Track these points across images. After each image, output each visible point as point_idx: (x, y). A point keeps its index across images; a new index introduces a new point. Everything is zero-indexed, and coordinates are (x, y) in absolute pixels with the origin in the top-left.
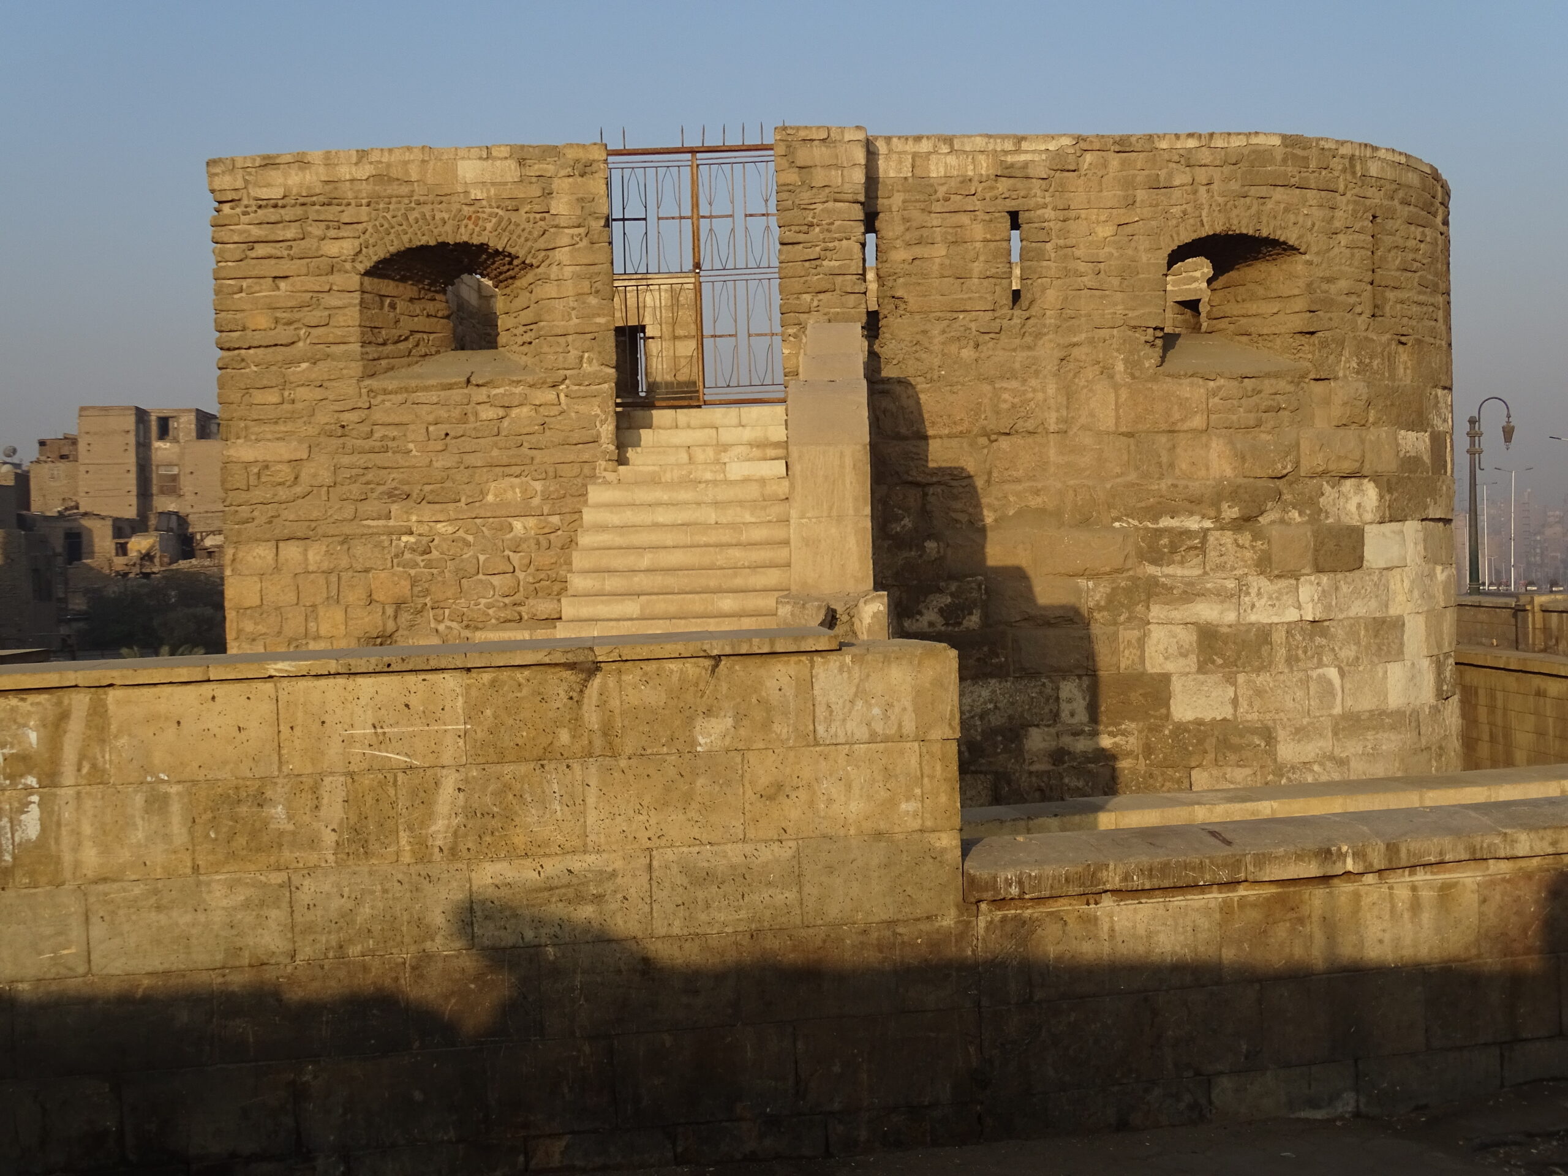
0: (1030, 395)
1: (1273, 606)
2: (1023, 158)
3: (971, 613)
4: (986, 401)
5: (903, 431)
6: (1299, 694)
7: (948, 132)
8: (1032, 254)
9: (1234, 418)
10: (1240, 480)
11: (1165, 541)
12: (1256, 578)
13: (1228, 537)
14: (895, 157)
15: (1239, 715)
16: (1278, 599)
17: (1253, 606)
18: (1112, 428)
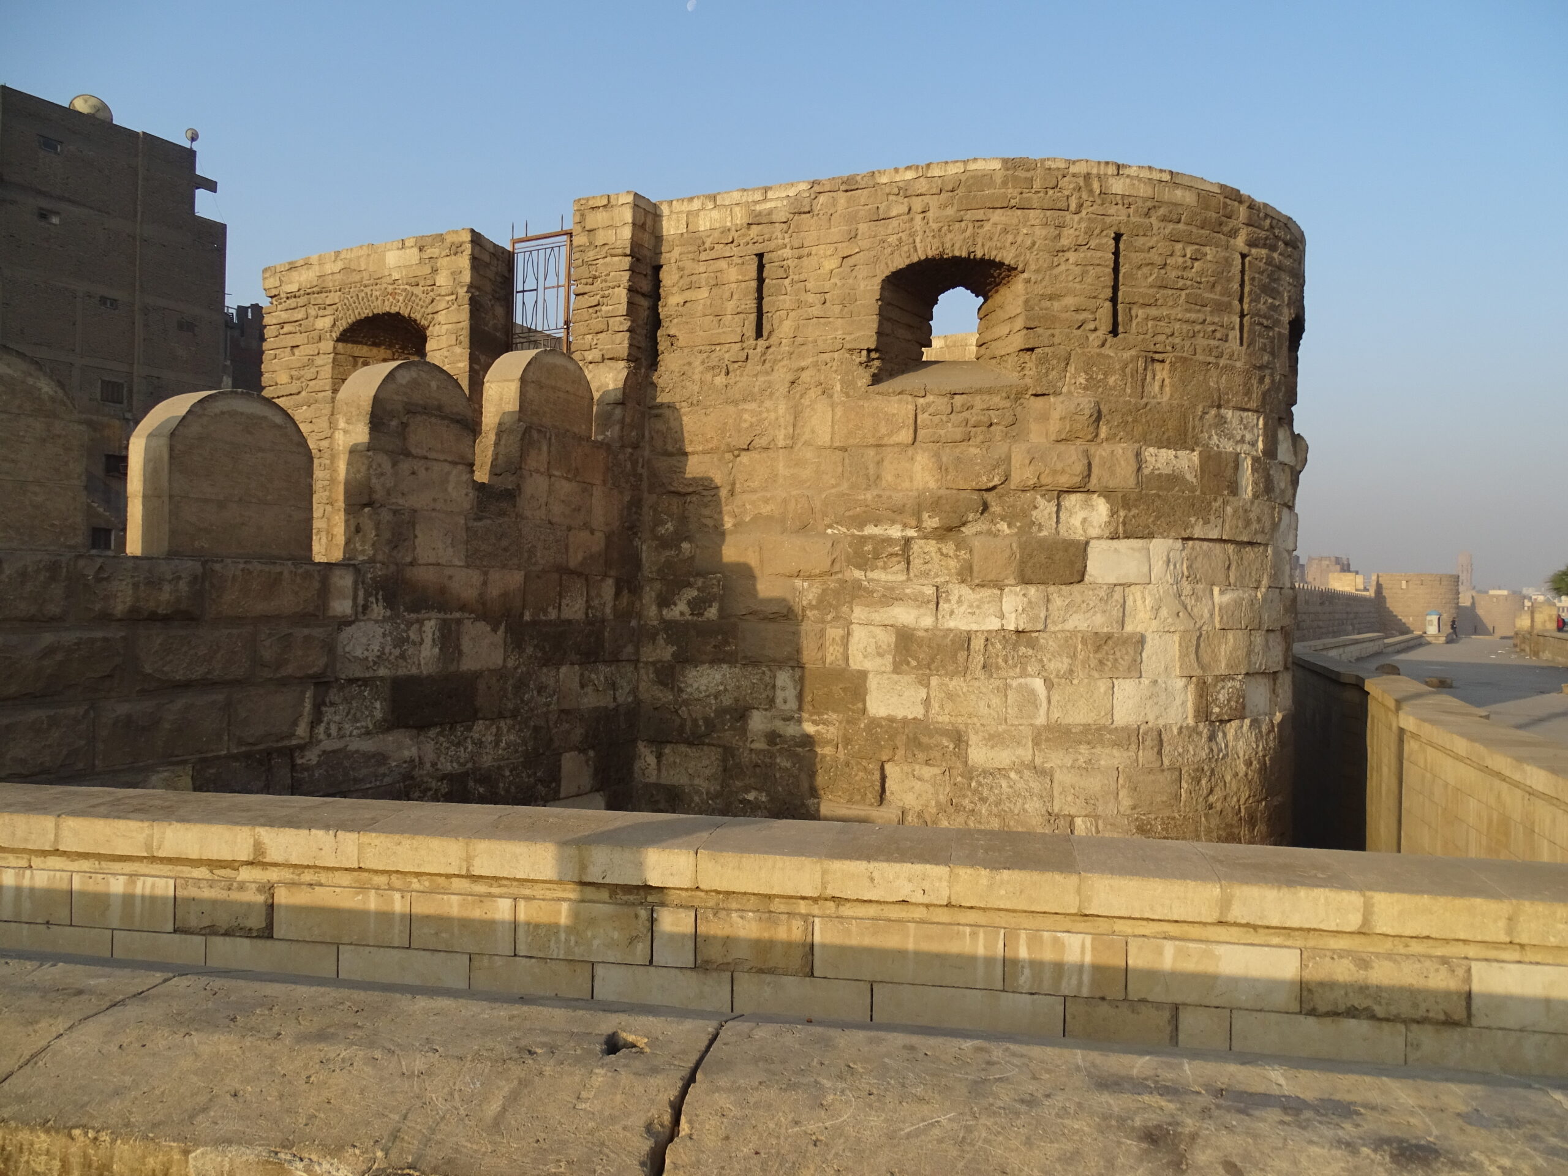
0: (765, 415)
1: (973, 614)
2: (768, 205)
3: (710, 606)
4: (731, 421)
5: (670, 448)
6: (996, 701)
7: (712, 192)
8: (772, 290)
9: (942, 432)
10: (943, 492)
11: (868, 548)
12: (957, 586)
13: (932, 546)
14: (674, 216)
15: (931, 716)
16: (978, 607)
17: (952, 613)
18: (828, 444)
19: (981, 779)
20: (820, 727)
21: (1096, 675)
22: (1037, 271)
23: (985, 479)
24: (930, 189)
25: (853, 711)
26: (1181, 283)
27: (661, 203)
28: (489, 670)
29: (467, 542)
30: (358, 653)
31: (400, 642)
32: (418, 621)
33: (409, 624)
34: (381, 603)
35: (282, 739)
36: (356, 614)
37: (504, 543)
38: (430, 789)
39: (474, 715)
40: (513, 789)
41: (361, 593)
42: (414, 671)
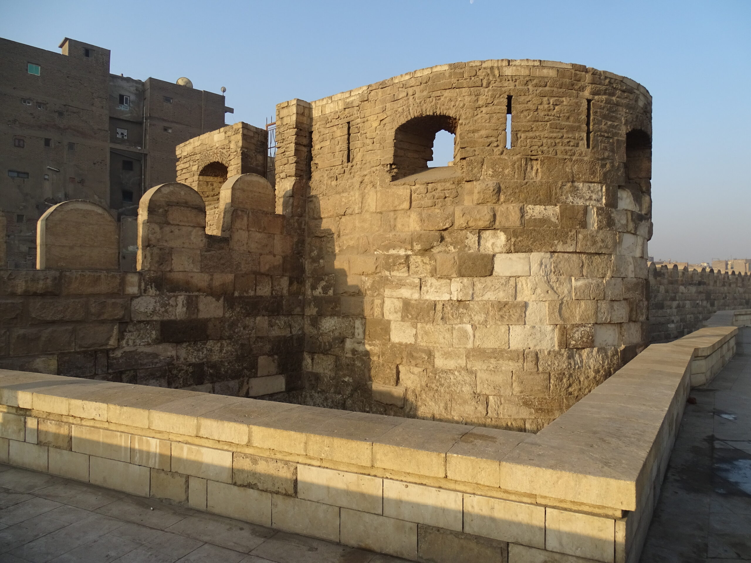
0: (350, 198)
1: (437, 292)
2: (352, 99)
3: (330, 289)
4: (338, 202)
5: (315, 216)
6: (447, 336)
7: (330, 95)
8: (353, 139)
9: (423, 202)
10: (423, 232)
11: (391, 260)
12: (430, 278)
13: (419, 259)
14: (317, 108)
15: (418, 343)
16: (440, 289)
17: (427, 292)
18: (375, 211)
19: (441, 374)
20: (372, 347)
21: (499, 323)
22: (466, 119)
23: (441, 224)
24: (416, 82)
25: (385, 340)
26: (547, 118)
27: (312, 102)
28: (215, 318)
29: (201, 261)
30: (142, 310)
31: (164, 305)
32: (174, 296)
33: (169, 298)
34: (154, 289)
35: (102, 345)
36: (141, 293)
37: (222, 261)
38: (183, 370)
39: (207, 338)
40: (230, 371)
41: (143, 285)
42: (173, 318)
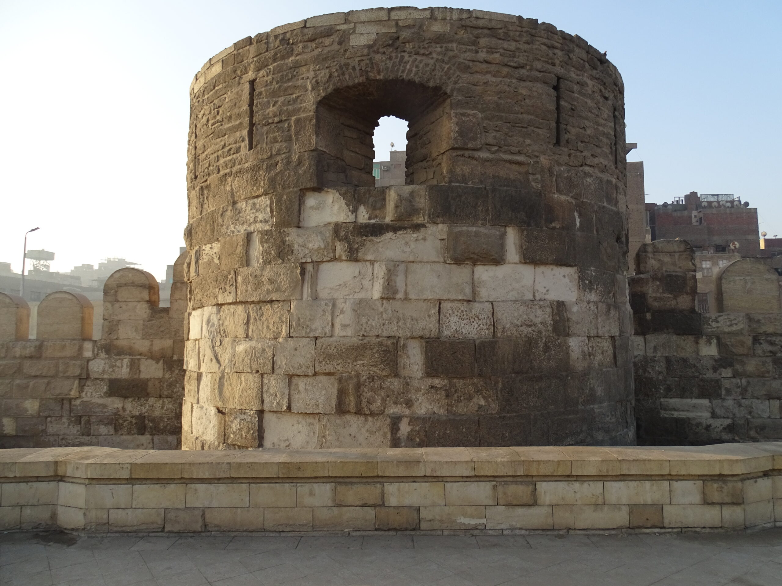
28: (154, 378)
29: (143, 330)
30: (95, 369)
31: (112, 366)
32: (120, 359)
33: (116, 360)
34: (104, 353)
35: (66, 395)
36: (95, 356)
37: (162, 329)
38: (128, 420)
39: (147, 395)
41: (96, 350)
42: (119, 377)
